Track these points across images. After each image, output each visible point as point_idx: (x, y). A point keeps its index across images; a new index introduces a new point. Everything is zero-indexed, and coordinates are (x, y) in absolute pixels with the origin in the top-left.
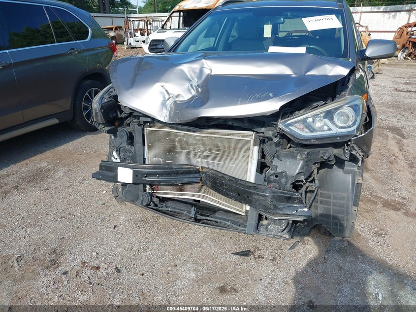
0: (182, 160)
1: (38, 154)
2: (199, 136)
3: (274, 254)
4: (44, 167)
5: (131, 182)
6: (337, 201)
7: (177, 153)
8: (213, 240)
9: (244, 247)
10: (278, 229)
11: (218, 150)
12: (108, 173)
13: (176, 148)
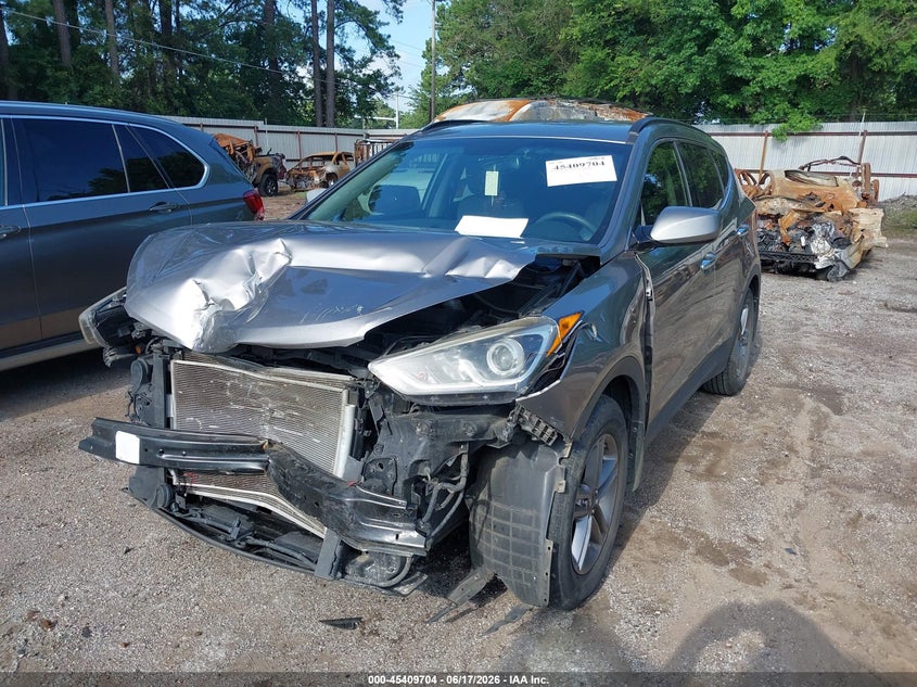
0: (237, 425)
1: (66, 401)
2: (263, 381)
3: (405, 629)
4: (64, 427)
5: (138, 462)
6: (520, 527)
7: (229, 411)
8: (300, 592)
9: (352, 611)
10: (382, 573)
11: (296, 409)
12: (104, 441)
13: (226, 401)
